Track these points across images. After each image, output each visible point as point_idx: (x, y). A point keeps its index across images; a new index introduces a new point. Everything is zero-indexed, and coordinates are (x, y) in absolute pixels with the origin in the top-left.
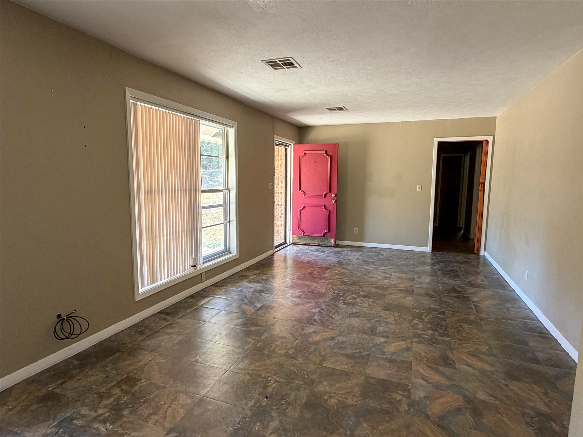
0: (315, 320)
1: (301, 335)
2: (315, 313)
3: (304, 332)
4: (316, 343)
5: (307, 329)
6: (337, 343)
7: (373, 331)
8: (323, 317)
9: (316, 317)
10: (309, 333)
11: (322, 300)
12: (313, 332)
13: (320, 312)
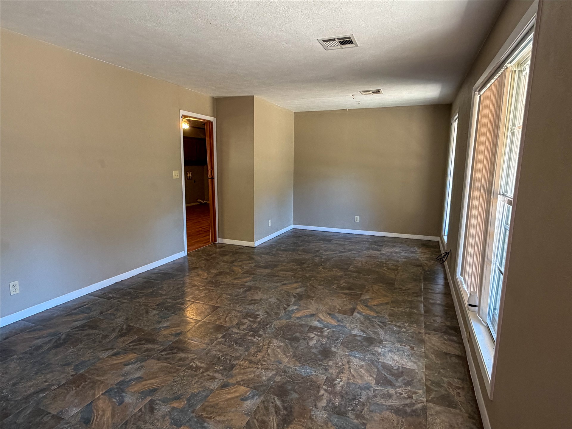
0: (295, 297)
1: (307, 286)
2: (294, 304)
3: (304, 289)
4: (296, 282)
5: (303, 291)
6: (281, 282)
7: (250, 289)
8: (287, 300)
9: (293, 300)
10: (301, 288)
11: (282, 322)
12: (297, 288)
13: (288, 306)
